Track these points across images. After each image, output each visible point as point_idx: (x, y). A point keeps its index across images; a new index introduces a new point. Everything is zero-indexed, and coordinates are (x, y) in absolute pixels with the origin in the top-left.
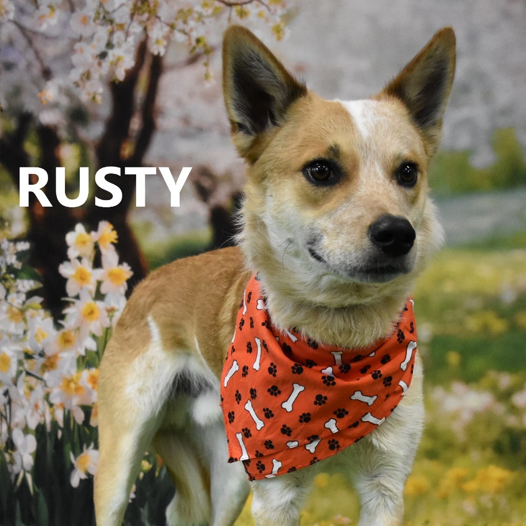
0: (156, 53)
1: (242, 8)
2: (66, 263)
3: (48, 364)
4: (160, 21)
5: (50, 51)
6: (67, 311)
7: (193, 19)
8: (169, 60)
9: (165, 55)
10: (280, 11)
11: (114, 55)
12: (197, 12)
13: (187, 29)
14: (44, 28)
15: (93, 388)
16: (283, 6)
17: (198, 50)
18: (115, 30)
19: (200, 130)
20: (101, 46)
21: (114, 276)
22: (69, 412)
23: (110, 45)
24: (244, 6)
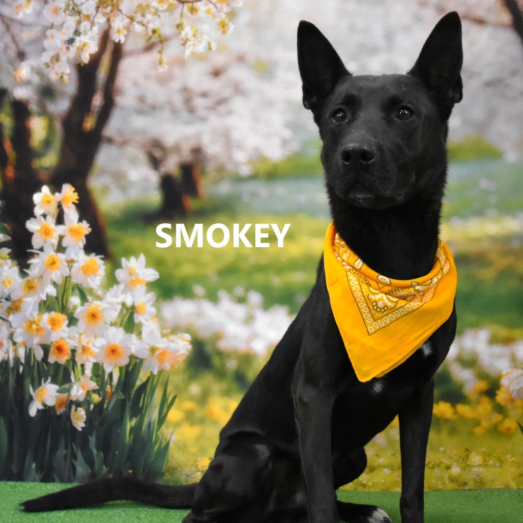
0: (117, 41)
1: (193, 5)
2: (32, 220)
3: (13, 307)
4: (122, 13)
5: (25, 36)
6: (32, 261)
7: (151, 13)
8: (128, 47)
9: (124, 43)
10: (225, 9)
11: (80, 42)
12: (154, 7)
13: (145, 21)
14: (20, 16)
15: (52, 329)
16: (229, 5)
17: (153, 40)
18: (82, 19)
19: (154, 108)
20: (70, 34)
21: (74, 232)
22: (30, 349)
23: (77, 33)
24: (195, 4)
